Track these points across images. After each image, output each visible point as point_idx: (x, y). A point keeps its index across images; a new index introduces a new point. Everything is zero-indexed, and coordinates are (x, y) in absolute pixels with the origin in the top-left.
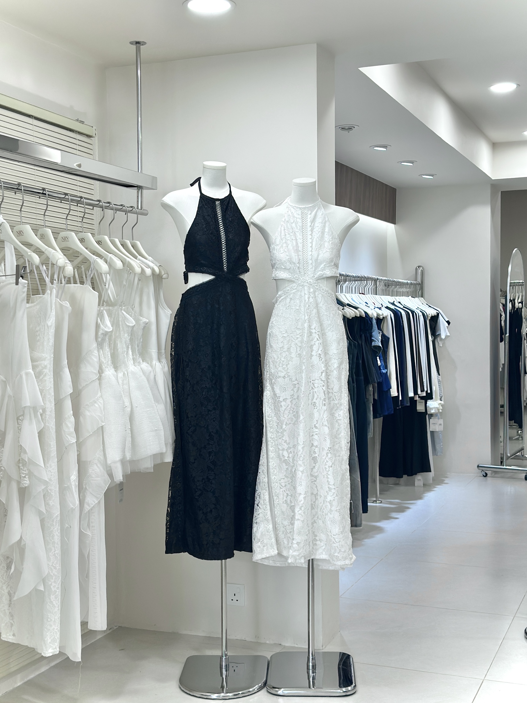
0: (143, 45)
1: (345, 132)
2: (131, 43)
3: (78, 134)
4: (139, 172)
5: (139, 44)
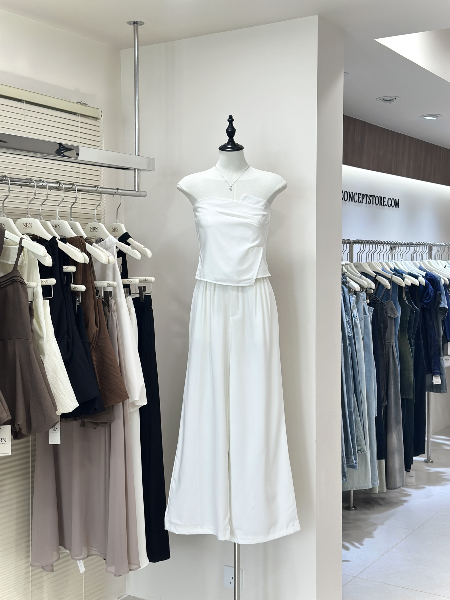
0: (141, 25)
3: (80, 116)
4: (136, 155)
5: (137, 24)
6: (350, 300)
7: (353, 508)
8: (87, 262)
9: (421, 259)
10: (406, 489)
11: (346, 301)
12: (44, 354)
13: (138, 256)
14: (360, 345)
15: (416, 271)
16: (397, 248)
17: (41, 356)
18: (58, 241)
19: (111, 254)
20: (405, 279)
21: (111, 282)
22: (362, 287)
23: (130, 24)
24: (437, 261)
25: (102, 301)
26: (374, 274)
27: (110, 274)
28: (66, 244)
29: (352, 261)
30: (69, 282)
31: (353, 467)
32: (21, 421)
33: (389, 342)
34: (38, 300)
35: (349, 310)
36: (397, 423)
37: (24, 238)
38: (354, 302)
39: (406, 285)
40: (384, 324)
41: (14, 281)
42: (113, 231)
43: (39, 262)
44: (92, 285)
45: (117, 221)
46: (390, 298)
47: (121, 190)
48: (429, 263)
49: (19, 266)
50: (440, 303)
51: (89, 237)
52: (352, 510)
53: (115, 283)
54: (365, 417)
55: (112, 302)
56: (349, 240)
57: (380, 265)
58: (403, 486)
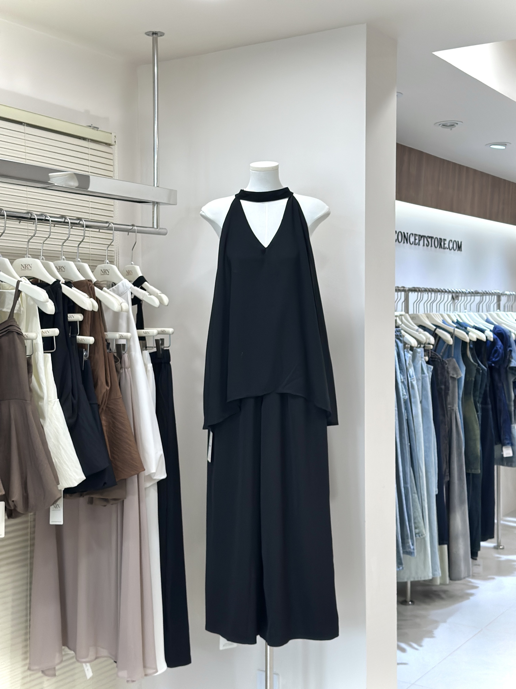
0: (161, 36)
1: (447, 130)
2: (147, 34)
3: (90, 142)
4: (154, 185)
5: (157, 35)
6: (406, 357)
7: (410, 603)
8: (96, 309)
9: (488, 310)
10: (473, 580)
11: (401, 358)
12: (44, 418)
13: (156, 303)
14: (417, 410)
15: (482, 325)
16: (460, 298)
17: (41, 420)
18: (62, 285)
19: (124, 301)
20: (470, 333)
21: (125, 334)
22: (419, 342)
23: (148, 35)
24: (507, 313)
25: (114, 356)
26: (433, 328)
27: (123, 323)
28: (71, 288)
29: (407, 311)
30: (74, 333)
31: (410, 553)
32: (16, 496)
33: (451, 406)
34: (38, 354)
35: (404, 368)
36: (462, 503)
37: (22, 281)
38: (410, 359)
39: (470, 340)
40: (445, 385)
41: (9, 331)
42: (127, 274)
43: (39, 309)
44: (102, 337)
45: (132, 263)
46: (453, 356)
47: (137, 226)
48: (497, 315)
49: (15, 313)
50: (510, 361)
51: (100, 280)
52: (409, 604)
53: (129, 335)
54: (424, 494)
55: (126, 356)
56: (404, 287)
57: (439, 317)
58: (469, 576)
